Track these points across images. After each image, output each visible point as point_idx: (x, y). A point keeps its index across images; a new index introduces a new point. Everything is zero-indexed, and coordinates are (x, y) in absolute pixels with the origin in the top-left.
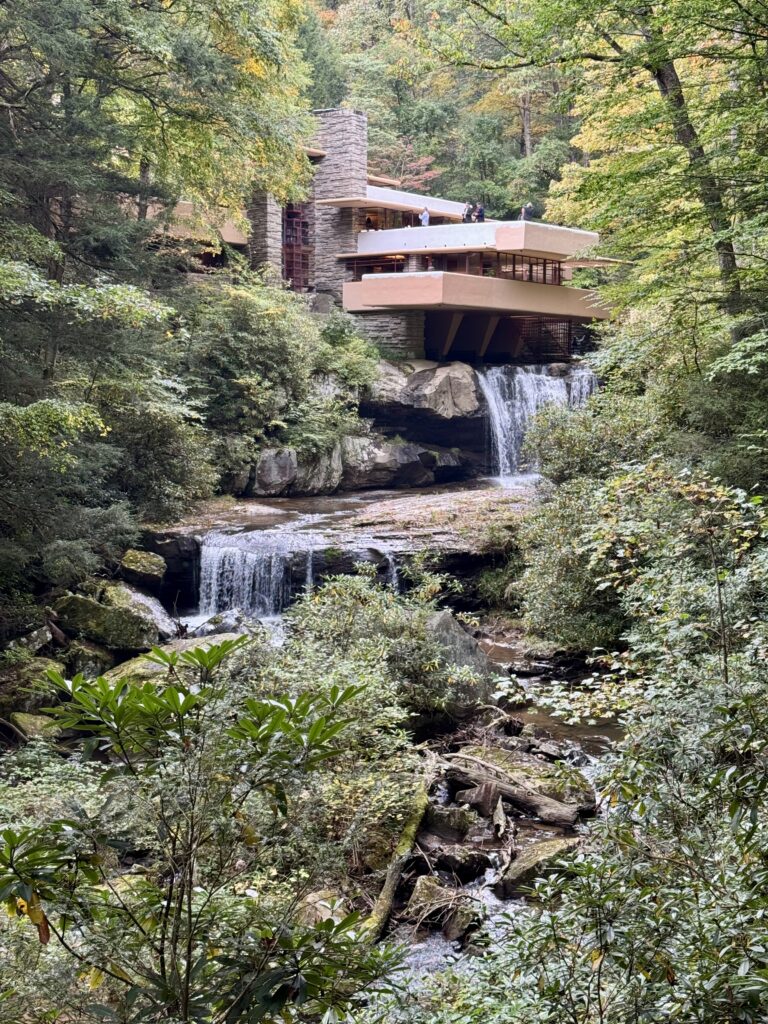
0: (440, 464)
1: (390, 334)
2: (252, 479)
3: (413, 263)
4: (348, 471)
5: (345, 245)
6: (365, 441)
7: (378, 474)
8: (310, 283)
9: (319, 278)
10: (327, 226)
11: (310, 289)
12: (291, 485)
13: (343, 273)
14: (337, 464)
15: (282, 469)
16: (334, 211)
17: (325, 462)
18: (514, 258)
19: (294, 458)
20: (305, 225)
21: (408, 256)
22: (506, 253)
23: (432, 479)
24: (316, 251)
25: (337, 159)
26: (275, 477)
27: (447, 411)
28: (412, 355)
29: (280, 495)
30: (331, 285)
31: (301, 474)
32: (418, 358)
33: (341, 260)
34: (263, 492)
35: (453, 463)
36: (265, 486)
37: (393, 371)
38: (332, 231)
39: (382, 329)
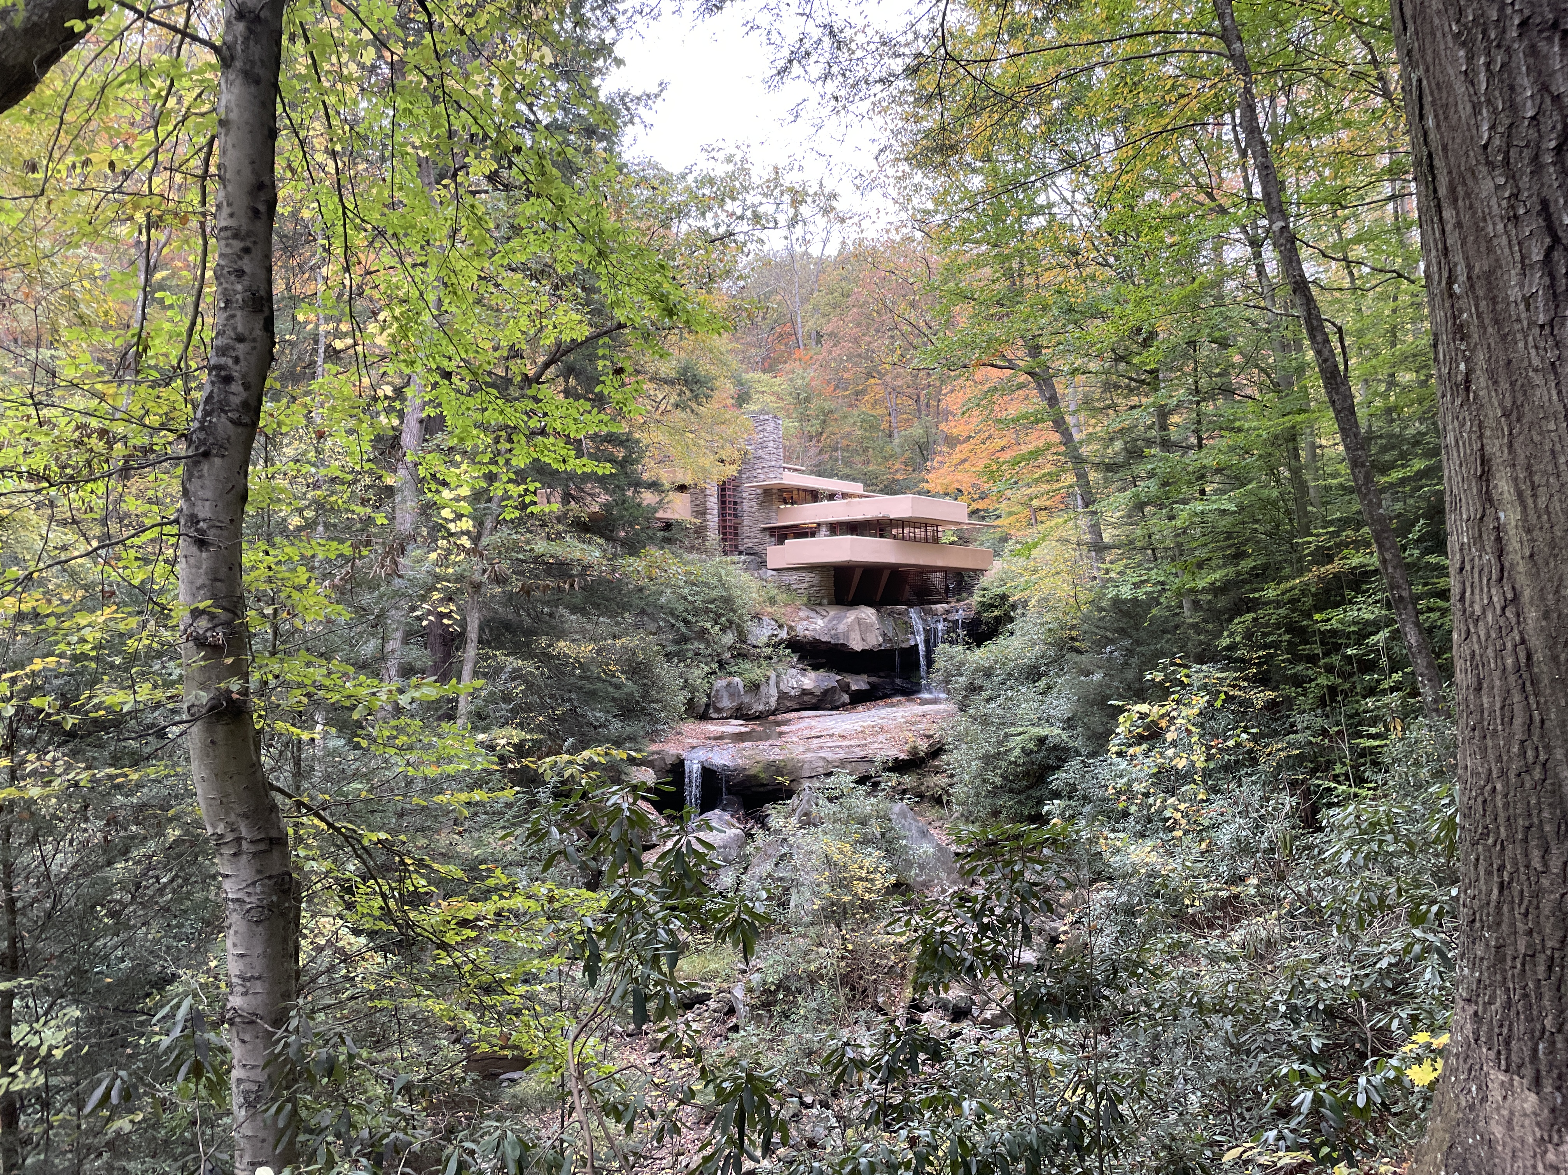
0: (854, 687)
1: (805, 585)
2: (708, 706)
3: (824, 529)
4: (783, 696)
5: (767, 519)
6: (794, 671)
7: (806, 698)
8: (741, 548)
9: (746, 543)
10: (753, 503)
11: (741, 553)
12: (739, 709)
13: (767, 539)
14: (774, 692)
15: (732, 695)
16: (759, 491)
17: (764, 689)
18: (902, 523)
19: (741, 686)
20: (735, 503)
21: (819, 525)
22: (897, 520)
23: (848, 700)
24: (745, 523)
26: (726, 703)
27: (857, 645)
28: (825, 601)
29: (731, 717)
30: (757, 549)
31: (746, 700)
32: (830, 603)
33: (765, 529)
34: (716, 716)
35: (864, 686)
36: (718, 710)
37: (813, 614)
38: (756, 507)
39: (800, 582)
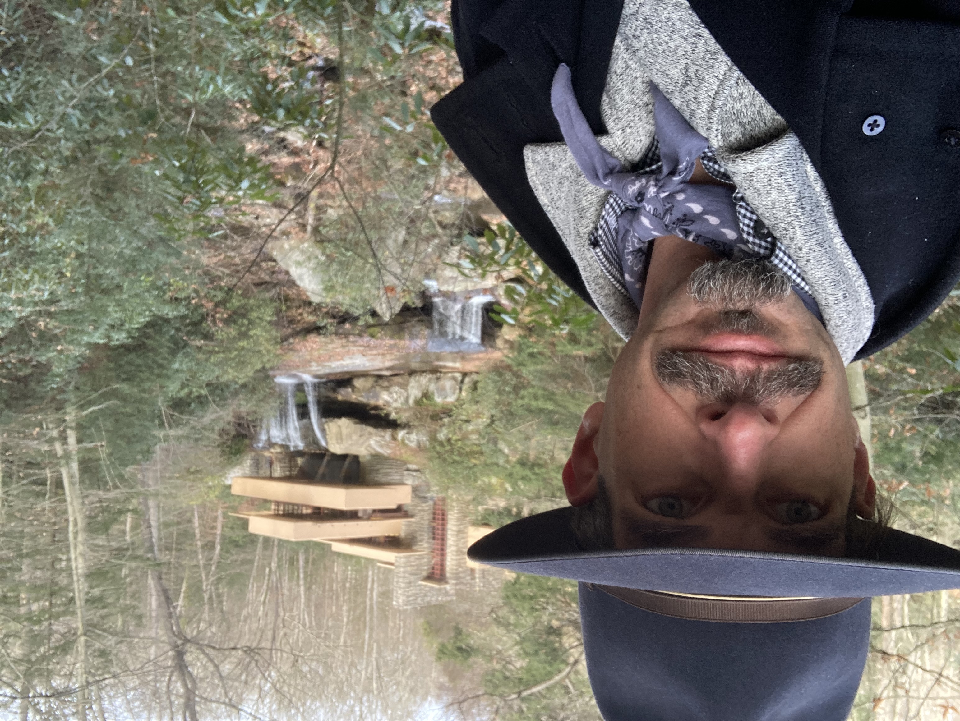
0: (349, 390)
2: (462, 383)
3: (365, 515)
4: (405, 386)
5: (410, 525)
6: (394, 405)
7: (387, 384)
8: (431, 503)
9: (427, 506)
10: (420, 538)
11: (431, 499)
13: (410, 509)
14: (412, 391)
15: (443, 388)
16: (415, 547)
20: (434, 538)
21: (369, 518)
23: (354, 379)
24: (426, 523)
25: (412, 578)
26: (448, 383)
27: (346, 422)
30: (417, 501)
31: (433, 386)
32: (363, 458)
33: (412, 516)
34: (455, 375)
36: (454, 379)
38: (418, 535)
39: (387, 474)
